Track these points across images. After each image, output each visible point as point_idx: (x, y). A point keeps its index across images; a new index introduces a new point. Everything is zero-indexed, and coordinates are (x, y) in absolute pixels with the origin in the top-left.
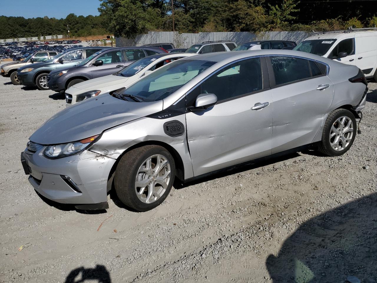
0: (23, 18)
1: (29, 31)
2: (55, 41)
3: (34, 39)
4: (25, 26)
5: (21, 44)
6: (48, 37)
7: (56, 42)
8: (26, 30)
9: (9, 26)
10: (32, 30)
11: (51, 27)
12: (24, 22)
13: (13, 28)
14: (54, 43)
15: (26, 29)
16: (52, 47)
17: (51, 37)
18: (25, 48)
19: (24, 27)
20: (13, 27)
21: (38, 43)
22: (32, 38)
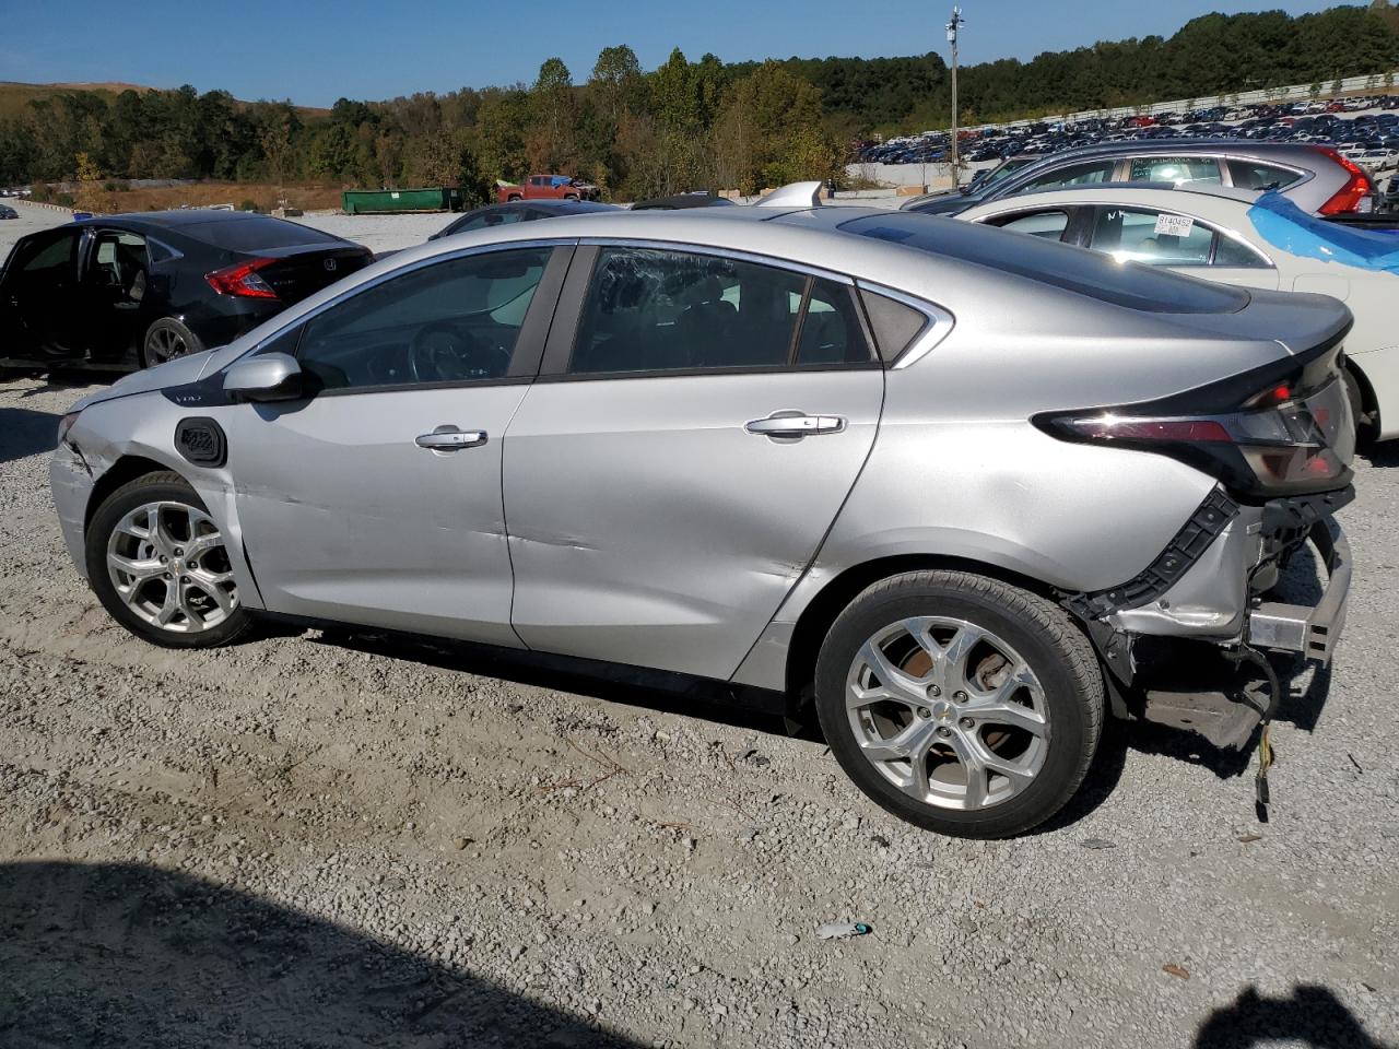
0: (1281, 15)
1: (1289, 65)
2: (1376, 97)
3: (1298, 92)
4: (1281, 44)
5: (1237, 116)
6: (1353, 83)
7: (1376, 101)
8: (1280, 59)
9: (1223, 48)
10: (1300, 60)
11: (1381, 41)
12: (1280, 29)
13: (1235, 56)
14: (1366, 103)
15: (1283, 55)
16: (1347, 121)
17: (1366, 81)
18: (1239, 130)
19: (1275, 50)
20: (1237, 52)
21: (1302, 109)
22: (1288, 90)
